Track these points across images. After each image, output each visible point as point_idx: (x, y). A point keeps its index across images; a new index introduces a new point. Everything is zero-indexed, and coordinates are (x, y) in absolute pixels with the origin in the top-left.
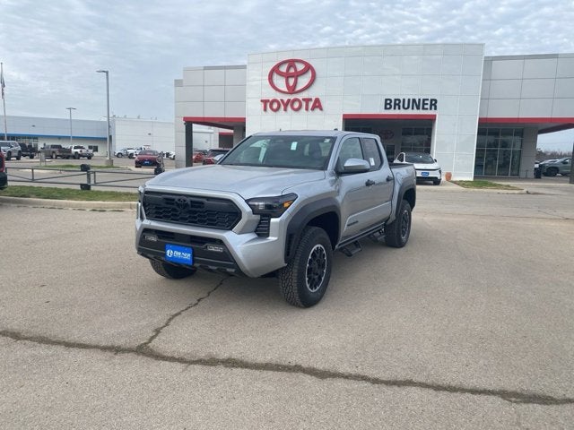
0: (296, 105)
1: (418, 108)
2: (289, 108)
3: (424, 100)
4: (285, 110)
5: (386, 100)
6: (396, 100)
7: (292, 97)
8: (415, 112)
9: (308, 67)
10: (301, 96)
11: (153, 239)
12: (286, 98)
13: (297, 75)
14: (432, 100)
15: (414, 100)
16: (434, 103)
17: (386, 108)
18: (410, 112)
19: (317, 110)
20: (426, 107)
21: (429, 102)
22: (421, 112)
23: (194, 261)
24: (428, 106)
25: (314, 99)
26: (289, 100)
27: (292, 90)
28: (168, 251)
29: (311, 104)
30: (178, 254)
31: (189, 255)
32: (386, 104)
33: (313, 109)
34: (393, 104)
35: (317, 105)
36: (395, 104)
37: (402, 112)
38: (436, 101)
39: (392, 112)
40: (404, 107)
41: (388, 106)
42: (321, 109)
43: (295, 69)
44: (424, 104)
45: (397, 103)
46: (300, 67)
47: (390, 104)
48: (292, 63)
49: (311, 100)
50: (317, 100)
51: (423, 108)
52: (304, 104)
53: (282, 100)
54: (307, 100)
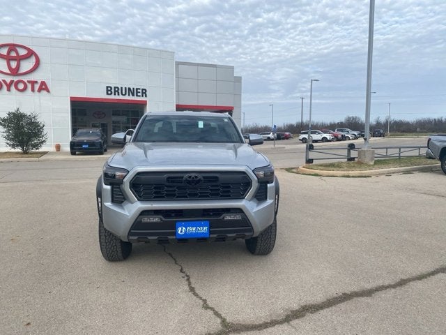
0: (21, 86)
1: (133, 95)
2: (13, 88)
3: (137, 89)
4: (9, 90)
5: (107, 87)
6: (115, 88)
7: (16, 79)
8: (131, 98)
9: (31, 53)
10: (25, 79)
11: (156, 219)
12: (8, 79)
13: (19, 59)
14: (143, 90)
15: (129, 89)
16: (144, 92)
17: (107, 94)
18: (127, 97)
19: (44, 92)
20: (139, 94)
21: (140, 91)
22: (135, 98)
23: (211, 232)
24: (140, 94)
25: (40, 82)
26: (12, 82)
27: (15, 72)
28: (180, 229)
29: (37, 87)
30: (192, 229)
31: (206, 228)
32: (107, 90)
33: (40, 90)
34: (113, 91)
35: (44, 87)
36: (115, 91)
37: (121, 97)
38: (146, 90)
39: (112, 97)
40: (122, 94)
41: (109, 92)
42: (48, 91)
43: (17, 52)
44: (137, 92)
45: (117, 90)
46: (22, 52)
47: (110, 90)
48: (12, 47)
49: (36, 82)
50: (43, 83)
51: (137, 95)
52: (29, 86)
53: (4, 81)
54: (33, 83)
